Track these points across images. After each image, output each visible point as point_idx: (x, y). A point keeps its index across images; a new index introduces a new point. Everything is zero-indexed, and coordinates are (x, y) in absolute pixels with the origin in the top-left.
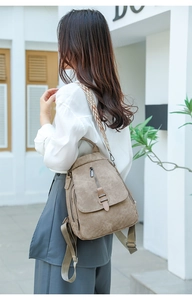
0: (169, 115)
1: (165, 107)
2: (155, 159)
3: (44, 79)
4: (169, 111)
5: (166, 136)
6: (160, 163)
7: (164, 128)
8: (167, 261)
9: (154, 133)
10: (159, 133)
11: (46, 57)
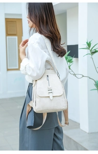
0: (79, 50)
1: (77, 46)
2: (72, 73)
3: (15, 33)
4: (79, 48)
5: (78, 61)
6: (75, 75)
7: (77, 56)
8: (79, 124)
9: (71, 60)
10: (74, 59)
11: (16, 22)
